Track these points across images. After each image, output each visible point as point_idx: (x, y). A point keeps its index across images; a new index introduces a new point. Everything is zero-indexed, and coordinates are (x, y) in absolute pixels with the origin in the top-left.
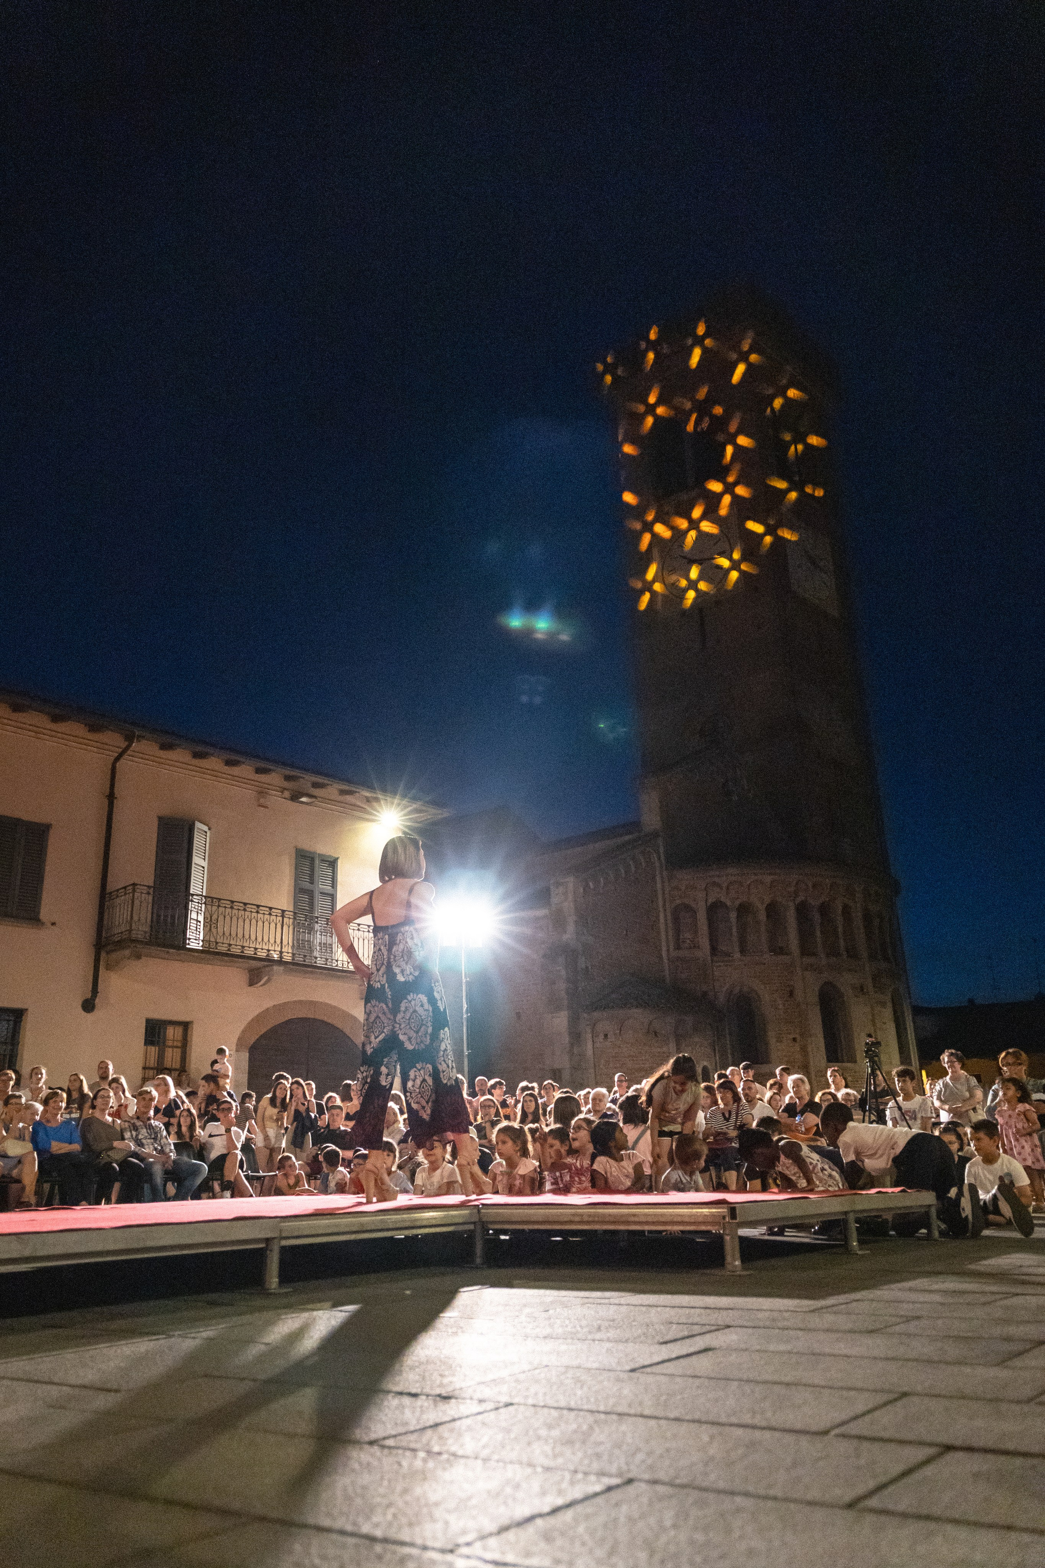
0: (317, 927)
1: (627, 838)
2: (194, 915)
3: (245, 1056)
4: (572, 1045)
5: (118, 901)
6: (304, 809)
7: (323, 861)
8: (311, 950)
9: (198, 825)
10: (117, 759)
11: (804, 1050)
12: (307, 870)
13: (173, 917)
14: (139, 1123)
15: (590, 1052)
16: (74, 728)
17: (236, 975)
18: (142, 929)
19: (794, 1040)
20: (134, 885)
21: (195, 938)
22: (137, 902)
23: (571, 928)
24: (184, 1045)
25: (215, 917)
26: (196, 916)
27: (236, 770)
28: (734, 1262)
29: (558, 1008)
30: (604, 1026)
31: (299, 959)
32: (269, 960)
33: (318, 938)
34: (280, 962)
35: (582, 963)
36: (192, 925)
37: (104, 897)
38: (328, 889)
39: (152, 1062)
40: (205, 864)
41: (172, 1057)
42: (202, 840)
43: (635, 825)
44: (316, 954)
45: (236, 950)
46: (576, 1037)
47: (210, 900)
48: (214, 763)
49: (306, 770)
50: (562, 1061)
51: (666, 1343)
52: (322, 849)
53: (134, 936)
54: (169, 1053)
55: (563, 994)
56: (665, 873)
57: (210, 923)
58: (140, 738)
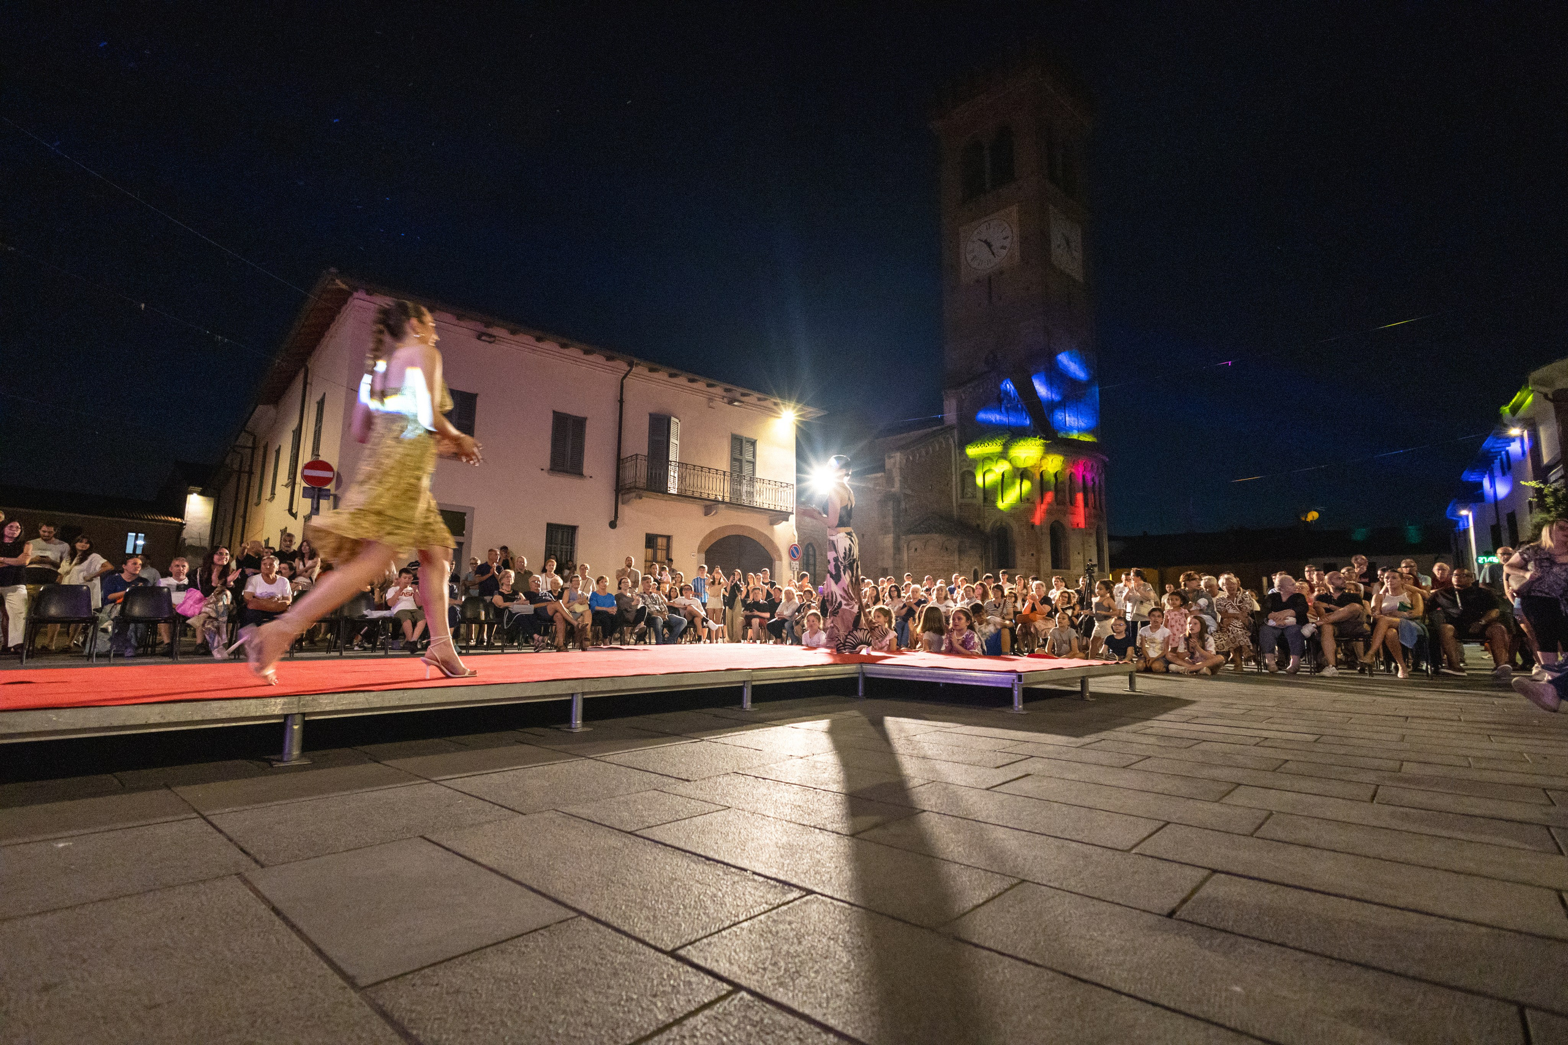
0: (744, 482)
1: (934, 428)
2: (672, 473)
3: (703, 556)
4: (895, 554)
5: (627, 464)
6: (736, 409)
7: (748, 442)
8: (741, 495)
9: (673, 419)
10: (624, 377)
11: (1038, 562)
12: (738, 447)
13: (660, 474)
14: (646, 596)
15: (905, 558)
16: (598, 359)
17: (696, 509)
18: (642, 481)
19: (1032, 555)
20: (637, 455)
21: (673, 487)
22: (638, 465)
23: (897, 485)
24: (668, 549)
25: (684, 475)
26: (673, 474)
27: (695, 385)
28: (1018, 705)
29: (887, 533)
30: (916, 544)
31: (734, 501)
32: (716, 501)
33: (745, 488)
34: (723, 502)
35: (903, 505)
36: (671, 479)
37: (619, 461)
38: (750, 458)
39: (650, 557)
40: (678, 443)
41: (661, 555)
42: (675, 428)
43: (941, 421)
44: (744, 497)
45: (697, 495)
46: (898, 549)
47: (682, 465)
48: (682, 380)
49: (737, 385)
50: (889, 563)
51: (998, 767)
52: (746, 433)
53: (637, 485)
54: (659, 553)
55: (890, 524)
56: (957, 451)
57: (682, 478)
58: (637, 365)
